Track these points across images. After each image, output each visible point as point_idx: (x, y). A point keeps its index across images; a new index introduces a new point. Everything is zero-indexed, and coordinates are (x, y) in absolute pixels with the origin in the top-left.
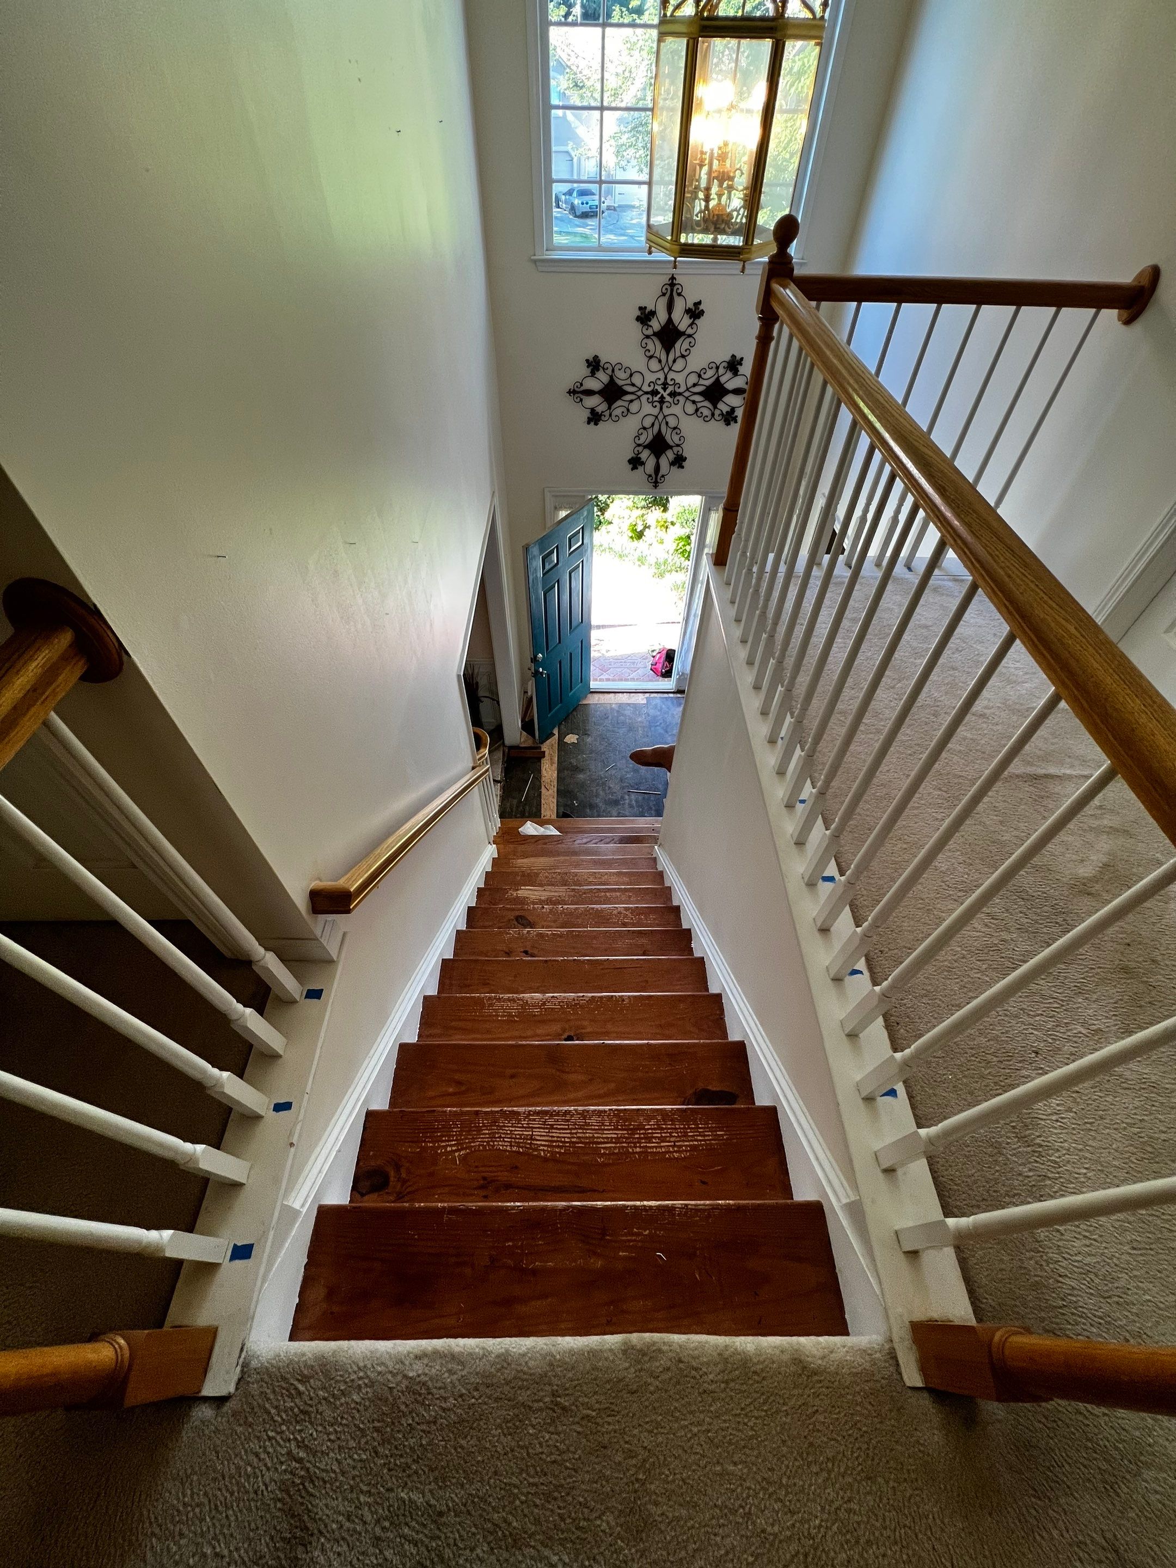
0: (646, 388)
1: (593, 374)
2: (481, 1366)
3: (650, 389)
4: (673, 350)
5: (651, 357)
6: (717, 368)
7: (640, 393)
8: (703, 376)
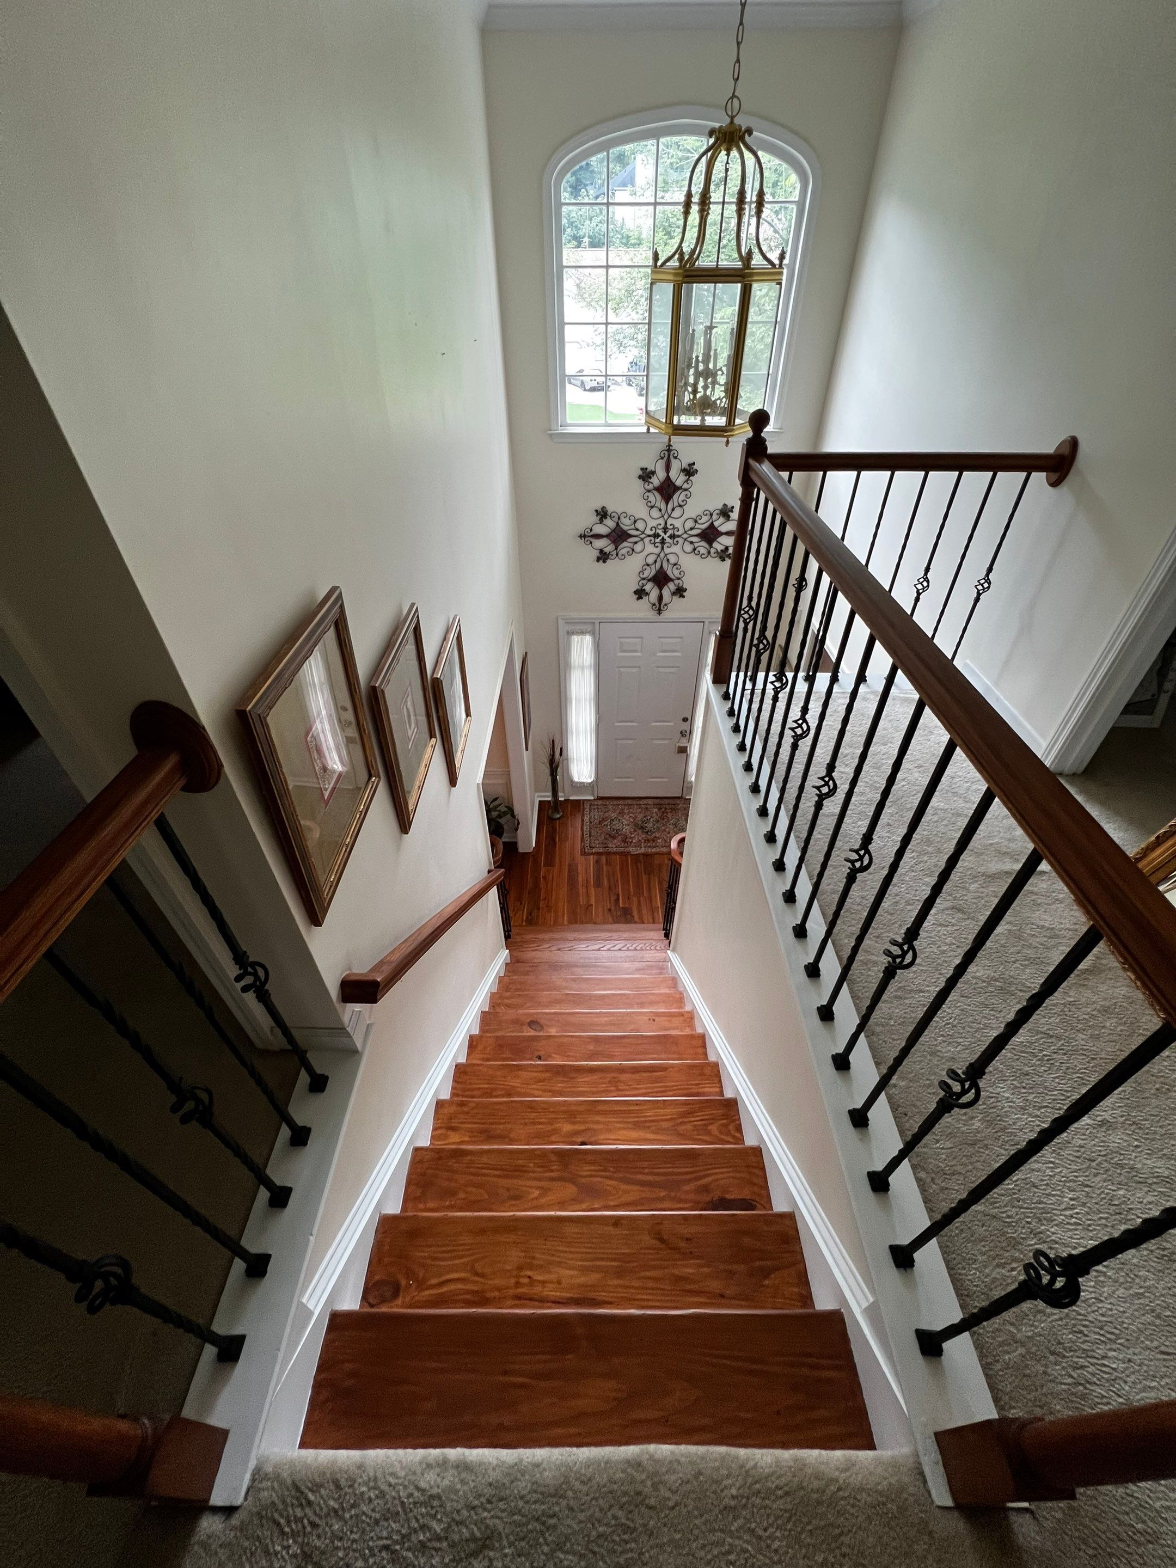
0: (648, 532)
1: (601, 521)
2: (493, 1476)
3: (652, 533)
4: (671, 501)
5: (652, 507)
6: (711, 515)
7: (643, 536)
8: (699, 522)
